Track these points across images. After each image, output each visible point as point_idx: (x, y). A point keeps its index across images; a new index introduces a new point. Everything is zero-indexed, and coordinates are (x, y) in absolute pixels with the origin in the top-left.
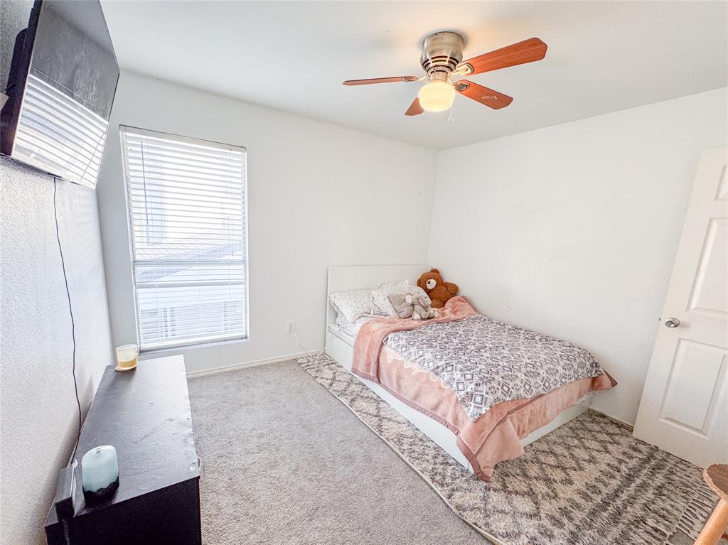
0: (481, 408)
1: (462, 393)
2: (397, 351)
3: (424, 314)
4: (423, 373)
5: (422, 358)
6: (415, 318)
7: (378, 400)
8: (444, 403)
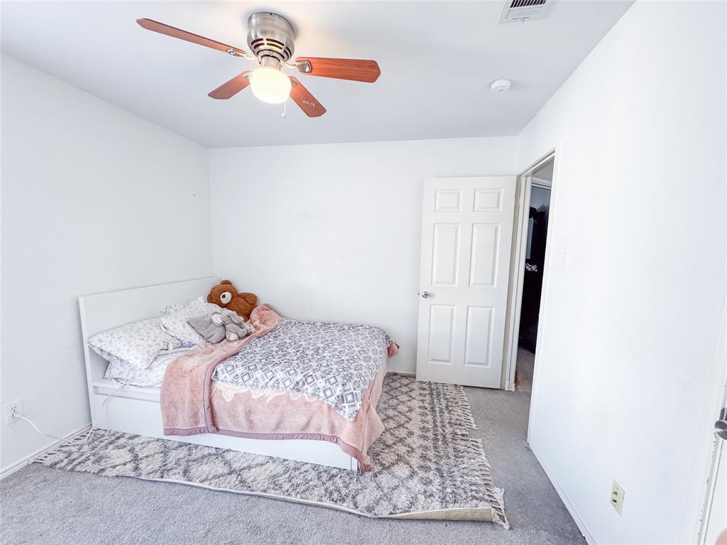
0: (355, 405)
1: (332, 399)
2: (237, 383)
3: (242, 332)
4: (281, 396)
5: (274, 379)
6: (231, 339)
7: (219, 453)
8: (315, 417)
